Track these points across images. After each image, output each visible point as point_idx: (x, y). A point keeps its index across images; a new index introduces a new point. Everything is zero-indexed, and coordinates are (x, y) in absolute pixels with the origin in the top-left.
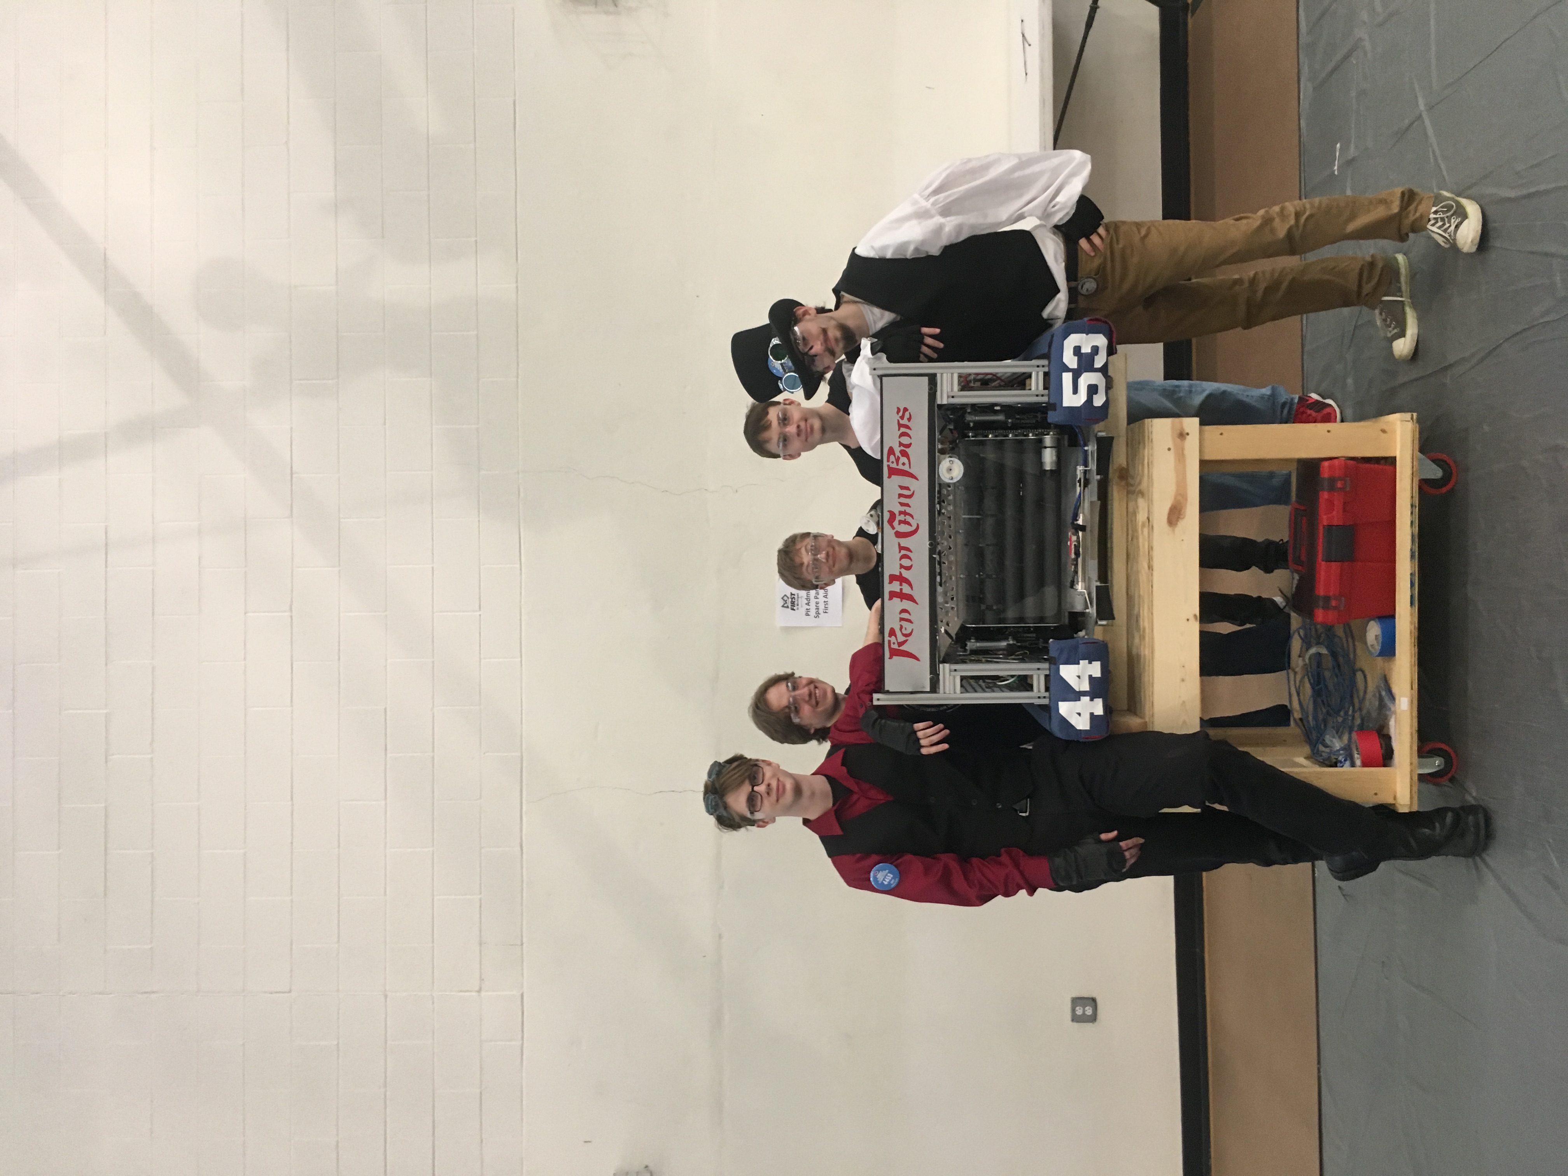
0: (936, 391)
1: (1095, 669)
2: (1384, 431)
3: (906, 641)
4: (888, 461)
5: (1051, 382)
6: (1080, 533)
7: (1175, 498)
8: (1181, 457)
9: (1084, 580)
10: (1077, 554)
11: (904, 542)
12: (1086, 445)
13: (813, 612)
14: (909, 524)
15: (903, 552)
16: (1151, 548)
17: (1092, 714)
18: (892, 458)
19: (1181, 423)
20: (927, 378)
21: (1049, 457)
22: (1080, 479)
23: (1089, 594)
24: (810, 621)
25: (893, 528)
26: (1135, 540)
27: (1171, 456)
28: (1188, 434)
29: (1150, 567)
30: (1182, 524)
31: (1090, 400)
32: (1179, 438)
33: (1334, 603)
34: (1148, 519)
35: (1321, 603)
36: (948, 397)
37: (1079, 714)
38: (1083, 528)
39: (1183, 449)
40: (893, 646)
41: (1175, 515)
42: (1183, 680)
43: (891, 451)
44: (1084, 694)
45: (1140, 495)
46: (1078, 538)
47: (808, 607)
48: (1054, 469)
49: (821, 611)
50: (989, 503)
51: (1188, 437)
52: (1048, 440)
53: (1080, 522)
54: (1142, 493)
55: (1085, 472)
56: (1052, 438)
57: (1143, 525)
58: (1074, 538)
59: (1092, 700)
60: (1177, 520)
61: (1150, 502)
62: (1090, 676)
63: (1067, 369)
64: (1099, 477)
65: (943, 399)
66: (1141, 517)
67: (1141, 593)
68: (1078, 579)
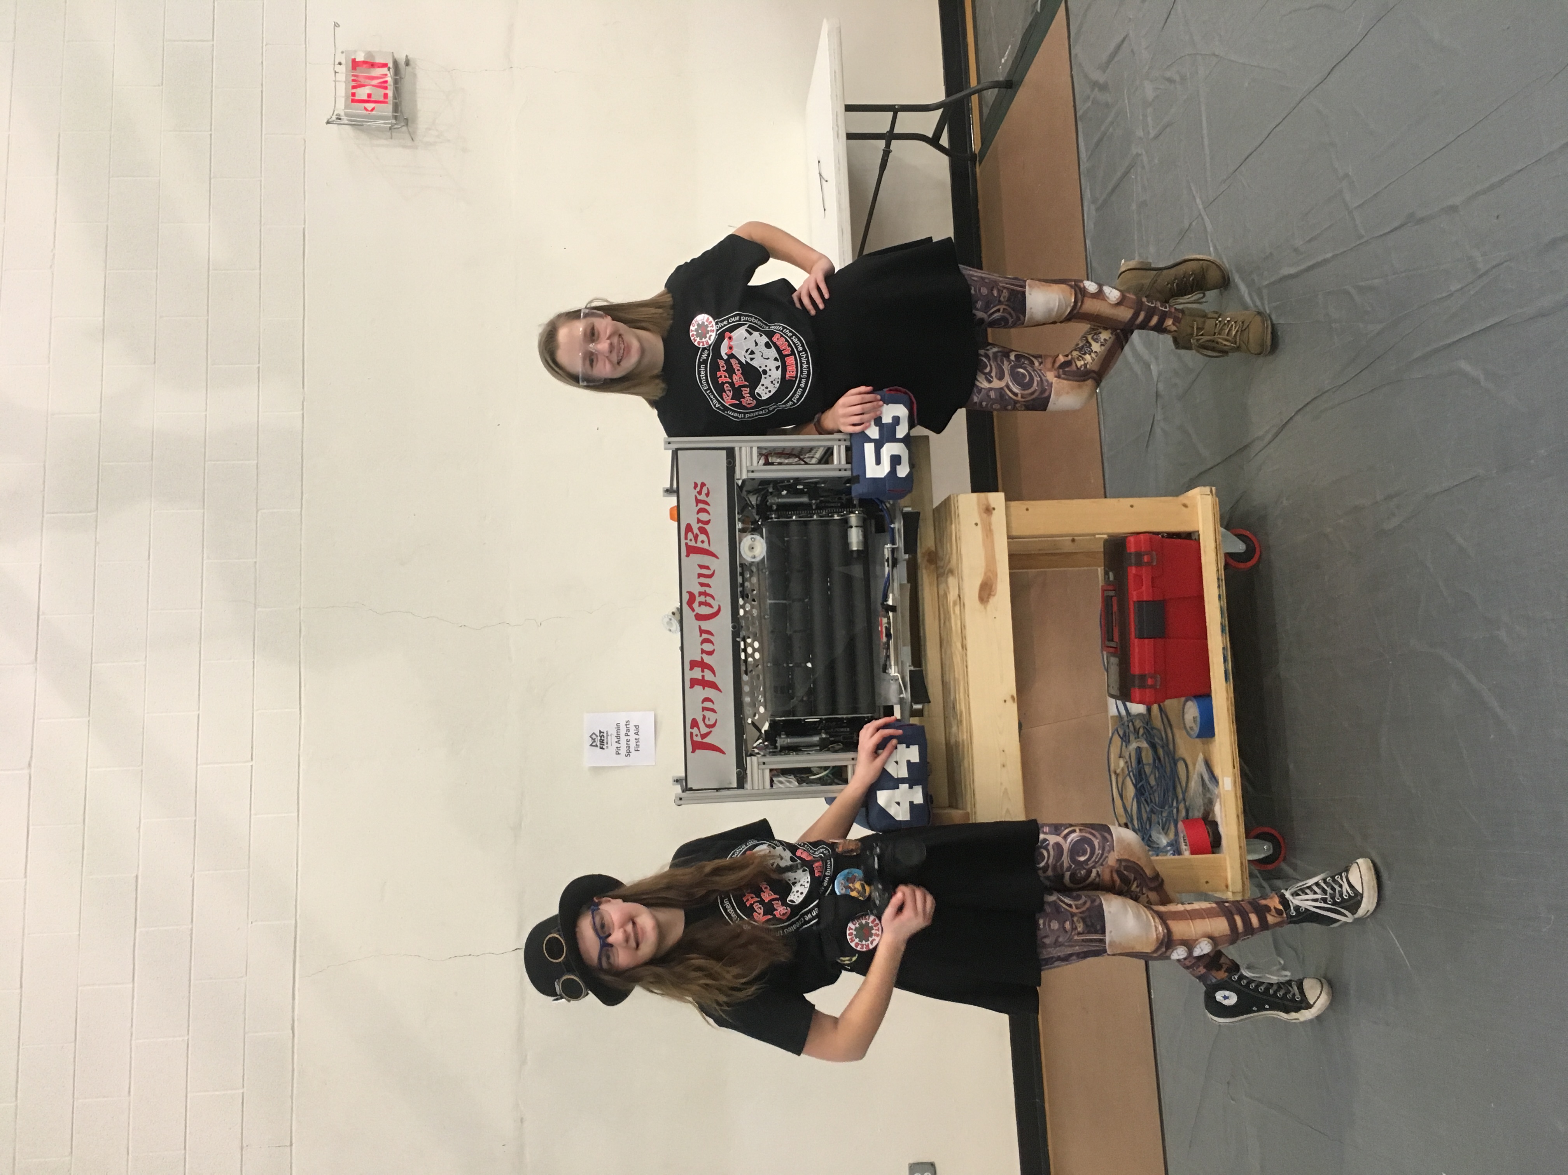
0: (734, 466)
1: (913, 754)
2: (1185, 506)
3: (711, 732)
4: (686, 538)
5: (854, 455)
6: (891, 614)
7: (985, 574)
8: (988, 532)
9: (896, 663)
10: (888, 635)
11: (705, 625)
12: (893, 523)
13: (623, 751)
14: (710, 606)
15: (705, 636)
16: (963, 627)
17: (911, 803)
18: (690, 536)
19: (987, 499)
20: (724, 452)
21: (855, 537)
22: (888, 558)
23: (903, 678)
24: (622, 760)
25: (693, 610)
26: (947, 623)
27: (978, 532)
28: (994, 509)
29: (964, 647)
30: (993, 601)
31: (893, 470)
32: (985, 513)
33: (1150, 682)
34: (959, 596)
35: (1137, 682)
36: (748, 471)
37: (898, 803)
38: (893, 609)
39: (990, 524)
40: (695, 739)
41: (986, 591)
42: (1004, 766)
43: (689, 528)
44: (903, 781)
45: (950, 574)
46: (889, 618)
47: (618, 745)
48: (861, 549)
49: (632, 749)
50: (796, 587)
51: (994, 512)
52: (853, 519)
53: (890, 602)
54: (951, 572)
55: (893, 551)
56: (857, 516)
57: (955, 604)
58: (885, 620)
59: (911, 787)
60: (988, 598)
61: (960, 579)
62: (908, 762)
63: (870, 440)
64: (907, 556)
65: (742, 474)
66: (952, 596)
67: (957, 676)
68: (890, 663)
